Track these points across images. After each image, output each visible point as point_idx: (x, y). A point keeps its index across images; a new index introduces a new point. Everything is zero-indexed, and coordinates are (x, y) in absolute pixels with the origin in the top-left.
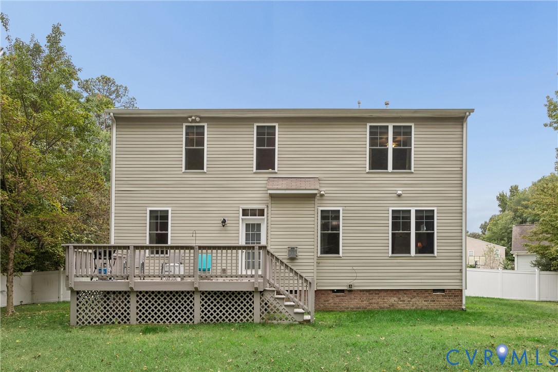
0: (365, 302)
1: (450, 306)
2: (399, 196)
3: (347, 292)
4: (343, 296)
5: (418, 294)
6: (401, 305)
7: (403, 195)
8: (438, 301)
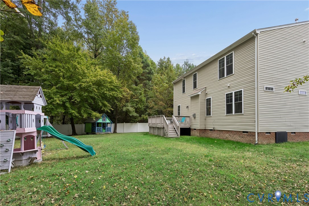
0: (218, 135)
1: (250, 141)
2: (229, 87)
3: (213, 130)
4: (212, 132)
5: (236, 133)
6: (230, 138)
7: (231, 86)
8: (245, 138)
